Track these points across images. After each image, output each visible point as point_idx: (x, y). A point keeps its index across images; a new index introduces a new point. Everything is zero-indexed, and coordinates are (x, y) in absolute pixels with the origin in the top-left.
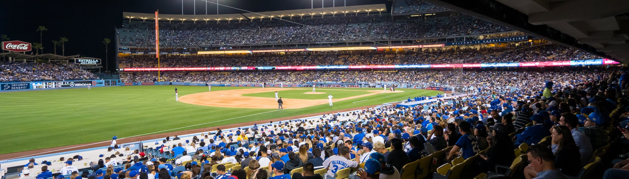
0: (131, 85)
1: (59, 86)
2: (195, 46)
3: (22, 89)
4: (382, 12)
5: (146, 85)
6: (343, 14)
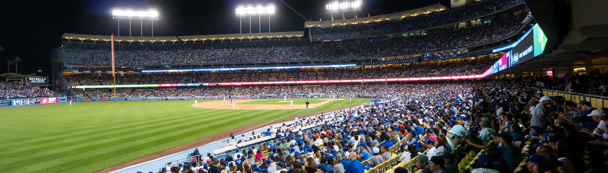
0: (90, 101)
1: (33, 103)
2: (138, 65)
3: (6, 105)
4: (301, 37)
5: (103, 101)
6: (268, 39)
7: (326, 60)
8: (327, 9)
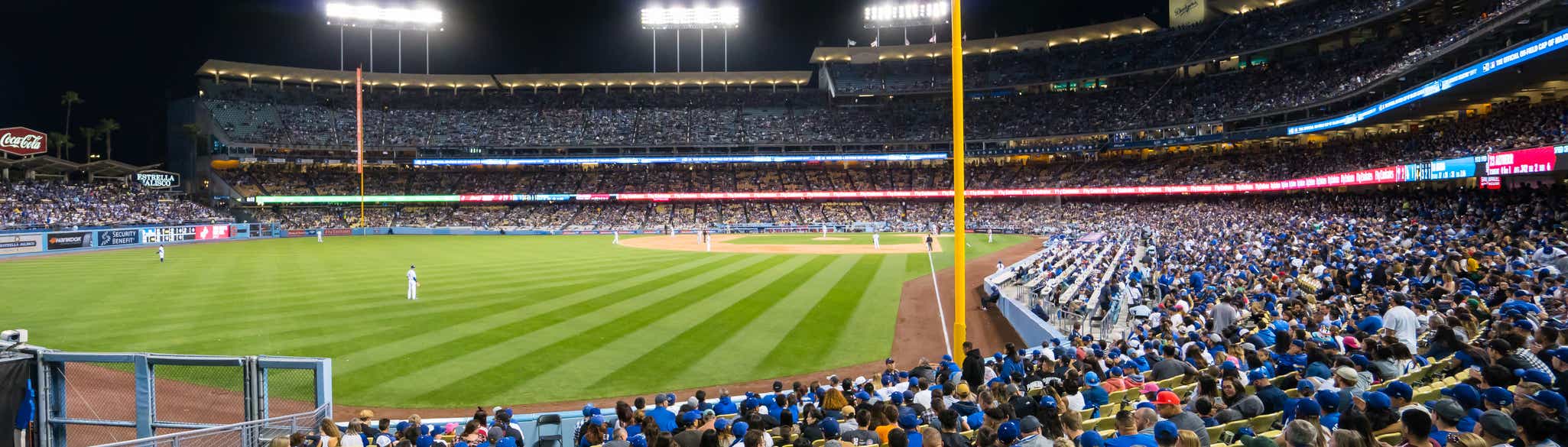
0: (303, 236)
1: (180, 237)
2: (405, 146)
3: (128, 243)
4: (801, 86)
5: (333, 235)
6: (722, 87)
7: (874, 142)
8: (867, 18)
